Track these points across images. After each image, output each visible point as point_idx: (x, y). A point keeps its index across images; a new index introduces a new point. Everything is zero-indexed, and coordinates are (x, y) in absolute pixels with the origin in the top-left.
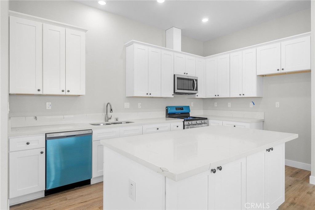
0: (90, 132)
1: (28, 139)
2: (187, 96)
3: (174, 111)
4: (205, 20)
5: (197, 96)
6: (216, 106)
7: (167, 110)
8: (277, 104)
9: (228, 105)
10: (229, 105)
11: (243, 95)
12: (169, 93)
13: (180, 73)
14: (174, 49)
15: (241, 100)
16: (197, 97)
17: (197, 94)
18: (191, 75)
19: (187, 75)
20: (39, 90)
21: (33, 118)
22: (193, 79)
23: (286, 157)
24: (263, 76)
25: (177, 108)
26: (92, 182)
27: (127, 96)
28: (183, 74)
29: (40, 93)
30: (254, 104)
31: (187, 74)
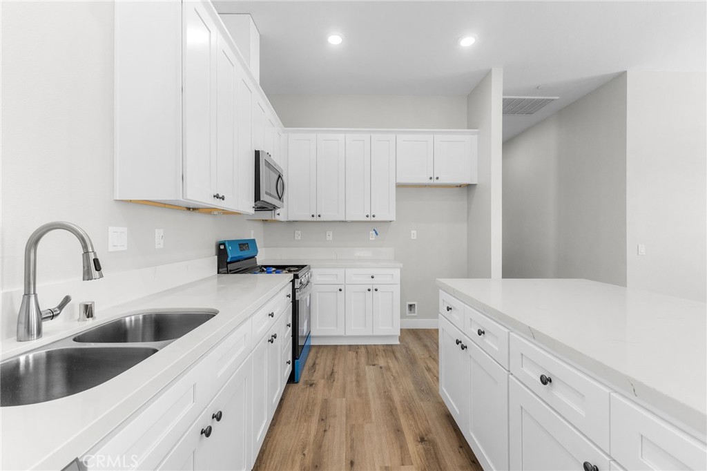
6: (299, 238)
7: (223, 253)
8: (414, 234)
9: (327, 235)
10: (330, 236)
11: (374, 216)
30: (377, 234)
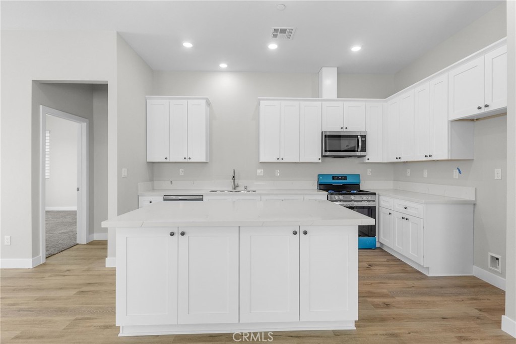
0: (201, 197)
1: (151, 199)
3: (330, 181)
4: (356, 49)
5: (368, 159)
7: (318, 180)
12: (314, 157)
13: (334, 127)
14: (324, 97)
16: (367, 161)
17: (367, 157)
18: (354, 127)
19: (347, 130)
20: (166, 159)
21: (170, 182)
22: (357, 135)
24: (473, 120)
25: (336, 177)
27: (260, 161)
28: (340, 130)
29: (167, 161)
31: (346, 128)
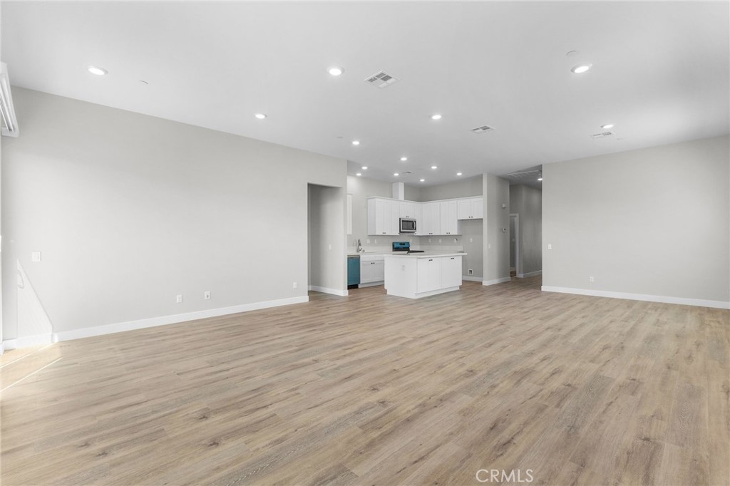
2: (407, 234)
3: (399, 246)
5: (416, 234)
6: (431, 242)
7: (393, 246)
10: (440, 241)
11: (449, 233)
12: (397, 233)
13: (404, 217)
14: (399, 199)
15: (447, 237)
18: (411, 217)
19: (409, 218)
22: (413, 221)
23: (463, 275)
25: (401, 244)
26: (359, 287)
27: (369, 235)
28: (407, 218)
30: (457, 240)
